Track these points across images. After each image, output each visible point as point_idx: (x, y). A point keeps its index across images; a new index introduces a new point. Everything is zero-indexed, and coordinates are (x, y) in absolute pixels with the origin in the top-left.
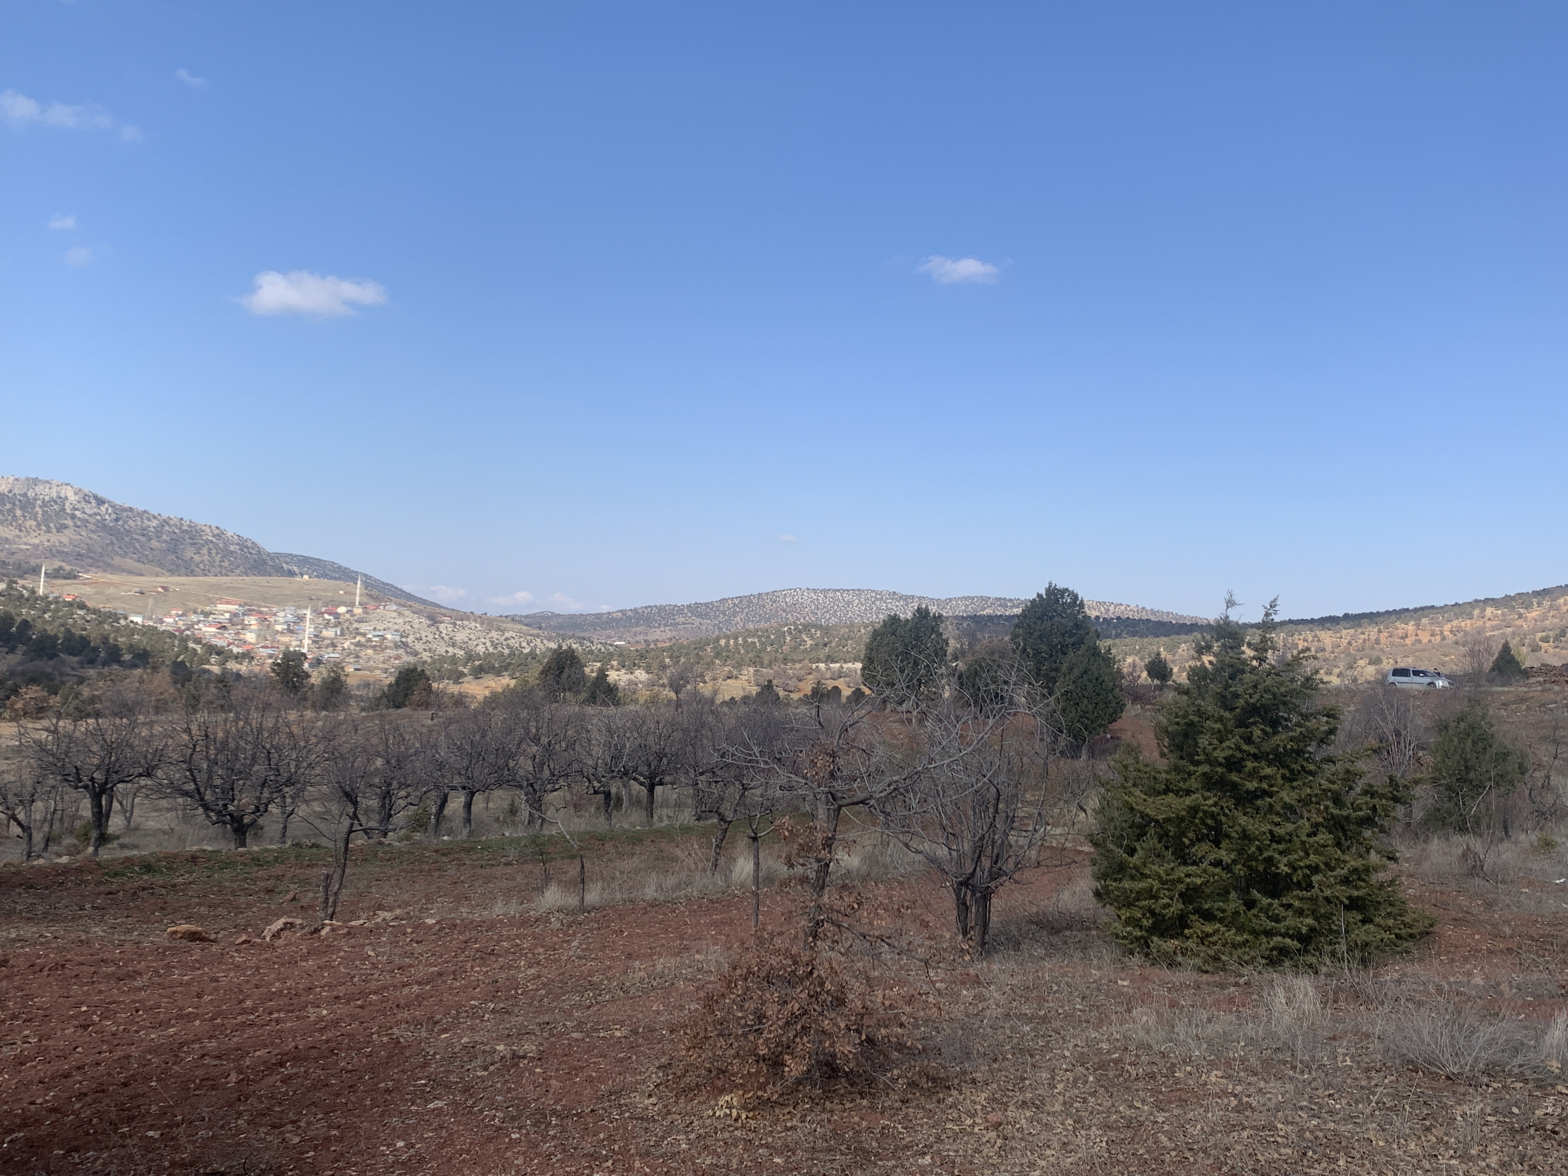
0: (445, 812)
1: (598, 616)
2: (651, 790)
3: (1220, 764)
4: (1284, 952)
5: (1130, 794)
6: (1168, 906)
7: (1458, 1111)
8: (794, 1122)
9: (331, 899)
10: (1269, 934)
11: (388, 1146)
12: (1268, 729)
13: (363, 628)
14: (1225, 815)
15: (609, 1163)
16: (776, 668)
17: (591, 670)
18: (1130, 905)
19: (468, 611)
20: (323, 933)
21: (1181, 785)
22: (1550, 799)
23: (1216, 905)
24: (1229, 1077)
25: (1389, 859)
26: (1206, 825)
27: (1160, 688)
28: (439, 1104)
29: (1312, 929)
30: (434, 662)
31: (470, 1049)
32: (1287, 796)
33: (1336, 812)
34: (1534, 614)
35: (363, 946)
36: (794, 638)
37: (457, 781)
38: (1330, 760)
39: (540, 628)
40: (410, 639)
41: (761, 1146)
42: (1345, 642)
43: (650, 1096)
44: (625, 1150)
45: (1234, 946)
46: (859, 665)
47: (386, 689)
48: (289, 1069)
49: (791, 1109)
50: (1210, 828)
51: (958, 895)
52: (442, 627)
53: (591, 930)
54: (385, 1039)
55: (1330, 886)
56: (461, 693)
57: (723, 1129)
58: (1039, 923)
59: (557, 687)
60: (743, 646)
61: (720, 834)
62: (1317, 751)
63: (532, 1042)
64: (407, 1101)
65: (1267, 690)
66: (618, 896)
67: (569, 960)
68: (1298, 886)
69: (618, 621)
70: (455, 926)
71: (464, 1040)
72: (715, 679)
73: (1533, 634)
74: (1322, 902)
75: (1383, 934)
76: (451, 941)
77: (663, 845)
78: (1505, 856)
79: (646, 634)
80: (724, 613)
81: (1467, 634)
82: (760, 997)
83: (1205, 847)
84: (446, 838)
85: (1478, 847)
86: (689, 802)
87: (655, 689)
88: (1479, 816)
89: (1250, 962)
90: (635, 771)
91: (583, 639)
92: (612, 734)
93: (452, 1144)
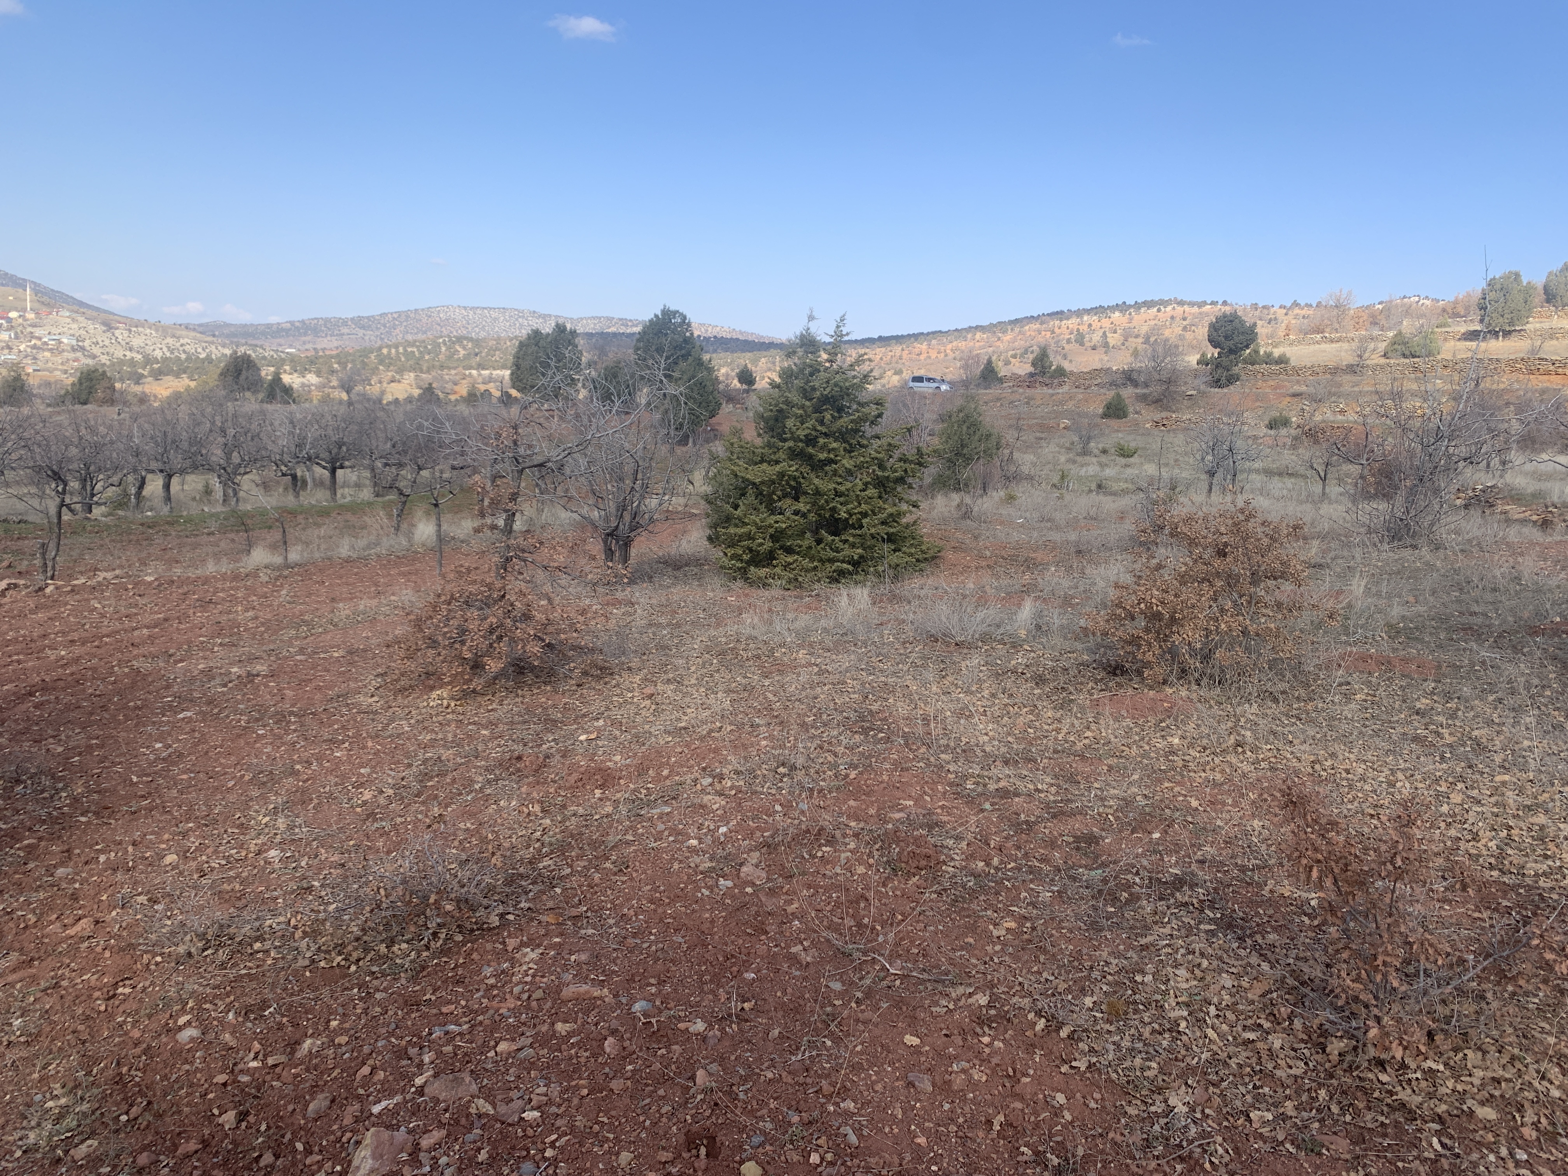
0: (144, 493)
1: (269, 326)
2: (333, 472)
3: (801, 441)
4: (842, 573)
5: (735, 464)
6: (761, 544)
7: (963, 664)
8: (494, 706)
9: (50, 564)
10: (832, 561)
11: (148, 747)
12: (836, 414)
13: (38, 332)
14: (803, 477)
15: (347, 745)
16: (434, 374)
17: (267, 372)
18: (732, 545)
19: (142, 318)
20: (48, 590)
21: (772, 457)
22: (1013, 468)
23: (795, 543)
24: (812, 654)
25: (914, 506)
26: (790, 486)
27: (747, 391)
28: (189, 714)
29: (861, 557)
30: (113, 364)
31: (208, 674)
32: (848, 463)
33: (880, 473)
34: (1008, 337)
35: (88, 600)
36: (449, 348)
37: (154, 465)
38: (877, 437)
39: (214, 336)
40: (87, 344)
41: (470, 724)
42: (878, 357)
43: (372, 696)
44: (358, 735)
45: (808, 571)
46: (508, 373)
47: (69, 388)
48: (38, 697)
49: (489, 697)
50: (792, 488)
51: (605, 542)
52: (117, 333)
53: (296, 582)
54: (126, 670)
55: (874, 526)
56: (143, 393)
57: (437, 715)
58: (665, 563)
59: (236, 387)
60: (403, 354)
61: (400, 506)
62: (868, 430)
63: (262, 665)
64: (158, 714)
65: (836, 385)
66: (317, 555)
67: (280, 605)
68: (853, 527)
69: (287, 331)
70: (173, 582)
71: (200, 667)
72: (380, 382)
73: (1007, 352)
74: (868, 537)
75: (908, 559)
76: (171, 594)
77: (349, 516)
78: (985, 506)
79: (314, 343)
80: (385, 326)
81: (963, 352)
82: (462, 616)
83: (789, 501)
84: (149, 513)
85: (968, 500)
86: (368, 482)
87: (327, 390)
88: (969, 479)
89: (819, 581)
90: (317, 457)
91: (256, 346)
92: (294, 427)
93: (206, 742)
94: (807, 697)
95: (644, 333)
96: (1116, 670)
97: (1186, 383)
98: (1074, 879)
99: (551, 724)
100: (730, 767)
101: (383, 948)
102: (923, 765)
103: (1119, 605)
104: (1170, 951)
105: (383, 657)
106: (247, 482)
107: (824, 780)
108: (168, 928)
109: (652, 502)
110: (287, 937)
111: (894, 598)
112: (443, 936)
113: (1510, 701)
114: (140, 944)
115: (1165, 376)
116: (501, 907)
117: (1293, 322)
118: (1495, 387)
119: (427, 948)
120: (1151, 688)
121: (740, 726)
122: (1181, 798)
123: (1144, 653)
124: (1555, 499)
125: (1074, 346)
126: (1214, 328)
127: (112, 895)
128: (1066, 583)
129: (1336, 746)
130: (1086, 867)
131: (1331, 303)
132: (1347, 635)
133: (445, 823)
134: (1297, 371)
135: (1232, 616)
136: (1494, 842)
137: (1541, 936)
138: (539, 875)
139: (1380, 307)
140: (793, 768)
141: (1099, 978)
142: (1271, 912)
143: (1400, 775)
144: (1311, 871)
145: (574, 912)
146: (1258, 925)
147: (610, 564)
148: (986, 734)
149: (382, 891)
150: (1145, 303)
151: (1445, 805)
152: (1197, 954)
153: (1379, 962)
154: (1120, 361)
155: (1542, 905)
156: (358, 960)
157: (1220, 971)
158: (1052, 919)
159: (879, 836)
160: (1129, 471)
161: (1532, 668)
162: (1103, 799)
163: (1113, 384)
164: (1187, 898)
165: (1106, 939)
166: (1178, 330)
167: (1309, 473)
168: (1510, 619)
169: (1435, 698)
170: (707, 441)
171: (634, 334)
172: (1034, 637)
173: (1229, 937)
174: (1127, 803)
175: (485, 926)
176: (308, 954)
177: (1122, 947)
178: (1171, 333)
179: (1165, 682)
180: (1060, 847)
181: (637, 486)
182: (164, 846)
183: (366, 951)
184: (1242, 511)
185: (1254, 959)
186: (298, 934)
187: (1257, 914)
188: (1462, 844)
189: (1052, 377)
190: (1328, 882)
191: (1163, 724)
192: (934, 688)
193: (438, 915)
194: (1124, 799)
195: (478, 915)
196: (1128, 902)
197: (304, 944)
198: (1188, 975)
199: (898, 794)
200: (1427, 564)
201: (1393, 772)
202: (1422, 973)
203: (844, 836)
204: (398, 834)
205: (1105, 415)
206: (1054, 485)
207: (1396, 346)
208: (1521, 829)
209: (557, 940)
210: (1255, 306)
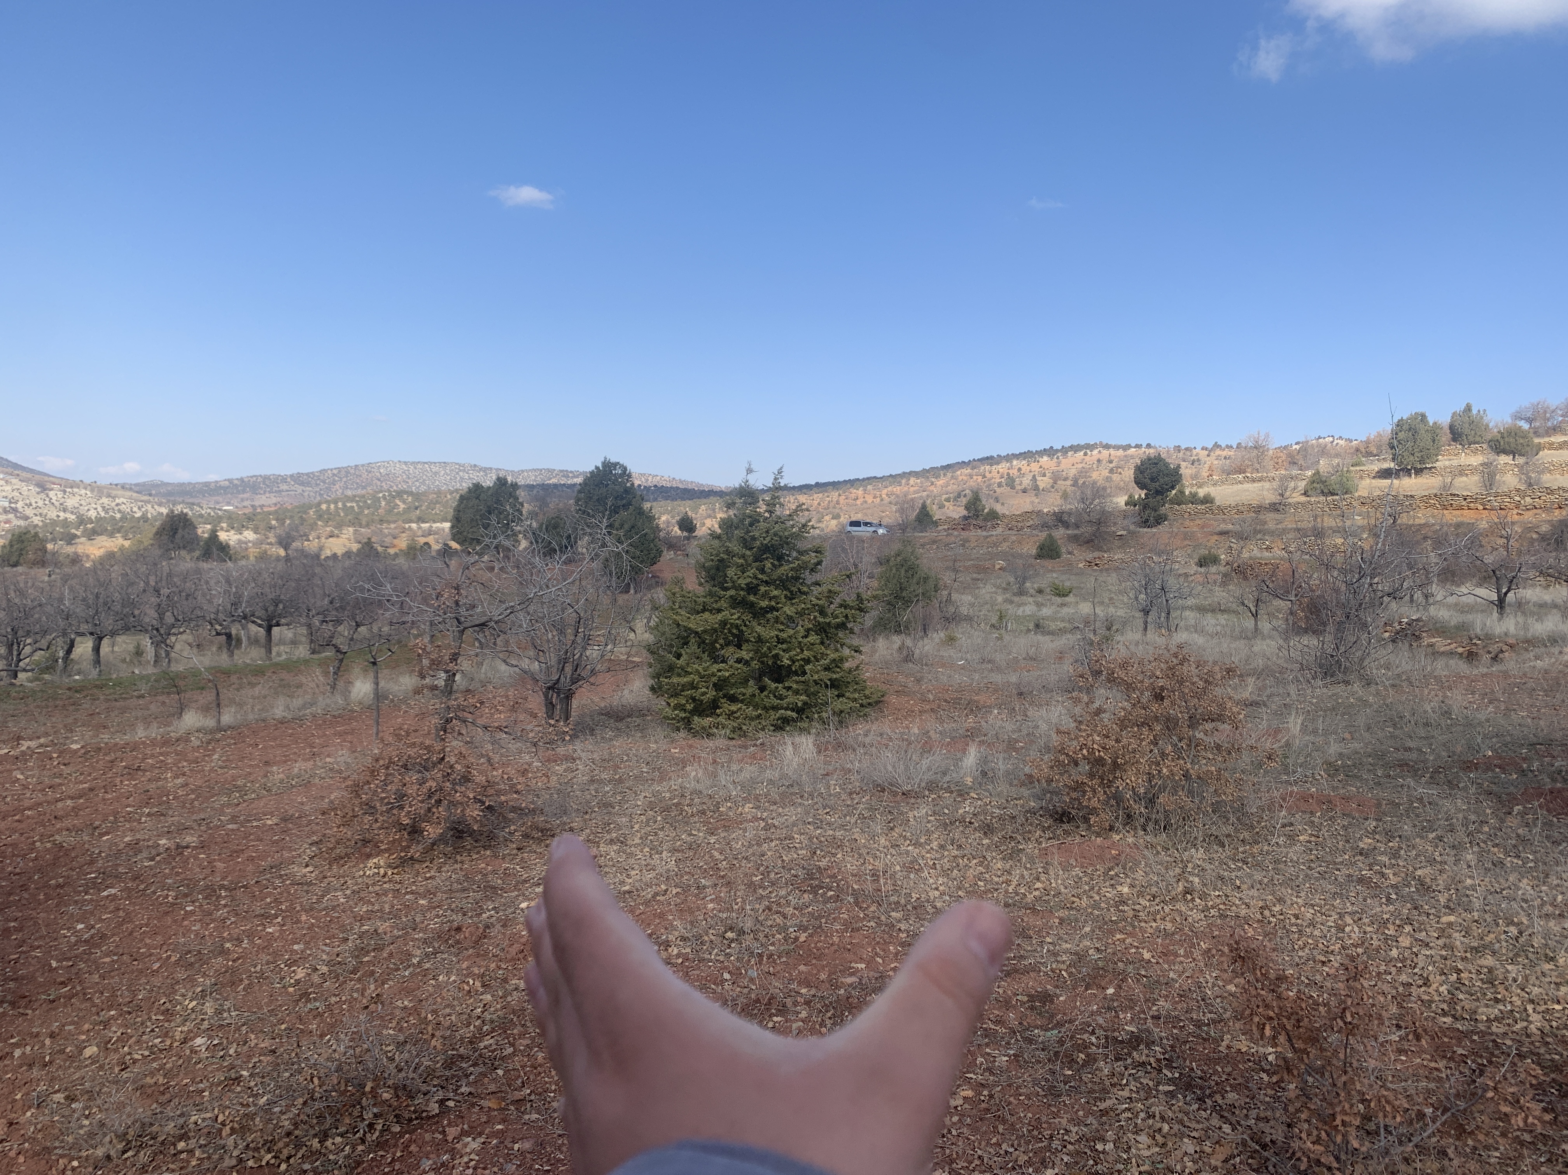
0: (72, 656)
1: (207, 484)
2: (269, 630)
3: (742, 589)
4: (786, 721)
5: (677, 614)
6: (705, 693)
7: (911, 815)
8: (432, 873)
10: (775, 708)
11: (69, 929)
12: (776, 563)
14: (745, 625)
15: (279, 919)
16: (373, 528)
17: (203, 530)
18: (676, 695)
19: (77, 479)
21: (714, 605)
22: (952, 609)
23: (739, 691)
24: (758, 808)
25: (856, 651)
27: (688, 538)
28: (113, 891)
29: (805, 703)
30: (45, 525)
31: (135, 847)
32: (789, 610)
33: (821, 620)
34: (941, 482)
35: (10, 771)
36: (388, 503)
37: (84, 627)
38: (817, 584)
39: (150, 495)
40: (20, 505)
41: (407, 893)
42: (816, 503)
43: (307, 866)
44: (291, 908)
45: (752, 719)
46: (447, 525)
49: (428, 864)
50: (733, 635)
51: (546, 696)
52: (52, 494)
53: (229, 745)
54: (49, 845)
55: (817, 673)
56: (76, 553)
57: (374, 884)
58: (607, 714)
59: (171, 546)
60: (343, 509)
61: (336, 663)
62: (810, 578)
63: (192, 835)
64: (80, 892)
65: (775, 534)
66: (251, 717)
67: (212, 770)
68: (796, 673)
69: (225, 488)
70: (100, 749)
71: (126, 839)
72: (319, 538)
73: (940, 496)
74: (812, 683)
75: (852, 704)
76: (97, 762)
77: (284, 675)
78: (926, 648)
79: (252, 500)
80: (324, 482)
81: (897, 496)
82: (401, 780)
83: (731, 649)
84: (77, 677)
85: (909, 642)
86: (304, 639)
87: (264, 546)
88: (909, 621)
89: (763, 729)
90: (253, 615)
91: (193, 504)
92: (230, 585)
93: (131, 921)
94: (754, 854)
95: (585, 483)
96: (1062, 817)
97: (1115, 524)
98: (1030, 1041)
99: (492, 891)
100: (676, 933)
101: (315, 1143)
102: (874, 925)
103: (1062, 751)
104: (1130, 1115)
105: (317, 824)
106: (181, 643)
107: (773, 944)
108: (86, 1129)
109: (593, 652)
110: (214, 1133)
111: (840, 746)
112: (379, 1127)
113: (1449, 839)
114: (56, 1148)
115: (1094, 517)
116: (440, 1093)
117: (1216, 462)
118: (1411, 522)
119: (363, 1141)
120: (1098, 835)
121: (686, 889)
122: (1133, 950)
123: (1089, 799)
124: (1478, 631)
125: (1005, 490)
126: (1140, 470)
127: (28, 1094)
128: (1009, 726)
129: (1283, 890)
130: (1041, 1027)
131: (1250, 444)
132: (1288, 774)
133: (382, 1003)
134: (1221, 510)
135: (1173, 760)
136: (1445, 987)
137: (1495, 1088)
138: (480, 1055)
139: (1298, 447)
140: (741, 932)
141: (1060, 1148)
142: (1228, 1069)
143: (1348, 920)
144: (1263, 1029)
145: (518, 1095)
146: (1217, 1084)
147: (552, 722)
148: (937, 889)
149: (316, 1080)
150: (1072, 448)
151: (1394, 950)
152: (1157, 1118)
153: (1338, 1122)
154: (1051, 504)
155: (1497, 1052)
156: (289, 1158)
157: (1182, 1136)
158: (1010, 1085)
159: (831, 1003)
160: (1065, 610)
161: (1469, 803)
162: (1055, 954)
163: (1045, 526)
164: (1144, 1058)
165: (1065, 1105)
166: (1106, 473)
167: (1241, 608)
168: (1444, 754)
169: (1377, 837)
170: (649, 588)
171: (575, 485)
172: (980, 784)
173: (1188, 1098)
174: (1080, 957)
175: (424, 1114)
176: (235, 1154)
177: (1081, 1113)
178: (1098, 476)
179: (1111, 828)
180: (1014, 1007)
181: (579, 640)
182: (84, 1037)
183: (298, 1147)
184: (1176, 655)
185: (1215, 1121)
186: (226, 1130)
187: (1216, 1072)
188: (1413, 989)
189: (985, 520)
190: (1282, 1039)
191: (1112, 873)
192: (883, 841)
193: (374, 1105)
194: (1076, 954)
195: (416, 1102)
196: (1086, 1063)
197: (230, 1141)
198: (1149, 1141)
199: (847, 956)
200: (1360, 699)
201: (1341, 916)
202: (1382, 1130)
203: (796, 1003)
204: (332, 1016)
205: (1039, 556)
206: (993, 626)
207: (1315, 485)
208: (1470, 972)
209: (500, 1127)
210: (1178, 449)
